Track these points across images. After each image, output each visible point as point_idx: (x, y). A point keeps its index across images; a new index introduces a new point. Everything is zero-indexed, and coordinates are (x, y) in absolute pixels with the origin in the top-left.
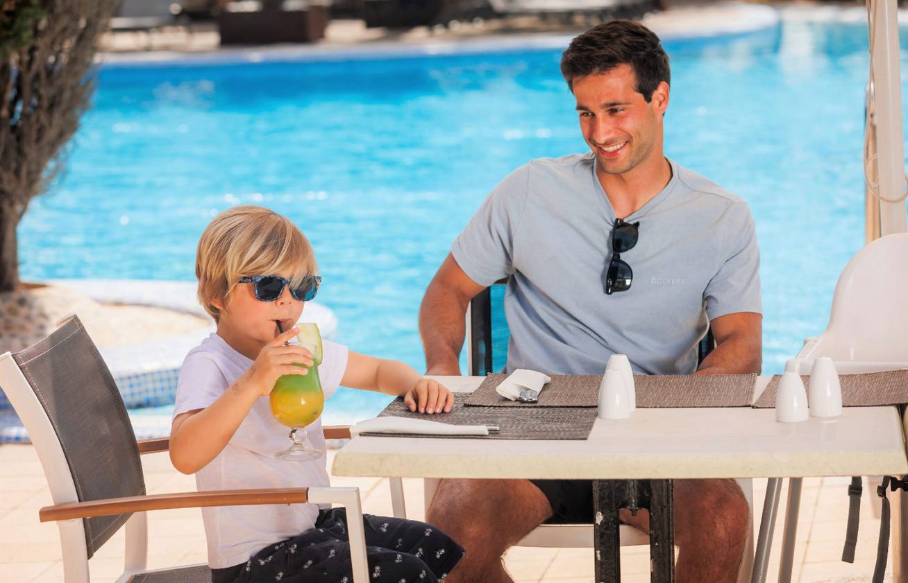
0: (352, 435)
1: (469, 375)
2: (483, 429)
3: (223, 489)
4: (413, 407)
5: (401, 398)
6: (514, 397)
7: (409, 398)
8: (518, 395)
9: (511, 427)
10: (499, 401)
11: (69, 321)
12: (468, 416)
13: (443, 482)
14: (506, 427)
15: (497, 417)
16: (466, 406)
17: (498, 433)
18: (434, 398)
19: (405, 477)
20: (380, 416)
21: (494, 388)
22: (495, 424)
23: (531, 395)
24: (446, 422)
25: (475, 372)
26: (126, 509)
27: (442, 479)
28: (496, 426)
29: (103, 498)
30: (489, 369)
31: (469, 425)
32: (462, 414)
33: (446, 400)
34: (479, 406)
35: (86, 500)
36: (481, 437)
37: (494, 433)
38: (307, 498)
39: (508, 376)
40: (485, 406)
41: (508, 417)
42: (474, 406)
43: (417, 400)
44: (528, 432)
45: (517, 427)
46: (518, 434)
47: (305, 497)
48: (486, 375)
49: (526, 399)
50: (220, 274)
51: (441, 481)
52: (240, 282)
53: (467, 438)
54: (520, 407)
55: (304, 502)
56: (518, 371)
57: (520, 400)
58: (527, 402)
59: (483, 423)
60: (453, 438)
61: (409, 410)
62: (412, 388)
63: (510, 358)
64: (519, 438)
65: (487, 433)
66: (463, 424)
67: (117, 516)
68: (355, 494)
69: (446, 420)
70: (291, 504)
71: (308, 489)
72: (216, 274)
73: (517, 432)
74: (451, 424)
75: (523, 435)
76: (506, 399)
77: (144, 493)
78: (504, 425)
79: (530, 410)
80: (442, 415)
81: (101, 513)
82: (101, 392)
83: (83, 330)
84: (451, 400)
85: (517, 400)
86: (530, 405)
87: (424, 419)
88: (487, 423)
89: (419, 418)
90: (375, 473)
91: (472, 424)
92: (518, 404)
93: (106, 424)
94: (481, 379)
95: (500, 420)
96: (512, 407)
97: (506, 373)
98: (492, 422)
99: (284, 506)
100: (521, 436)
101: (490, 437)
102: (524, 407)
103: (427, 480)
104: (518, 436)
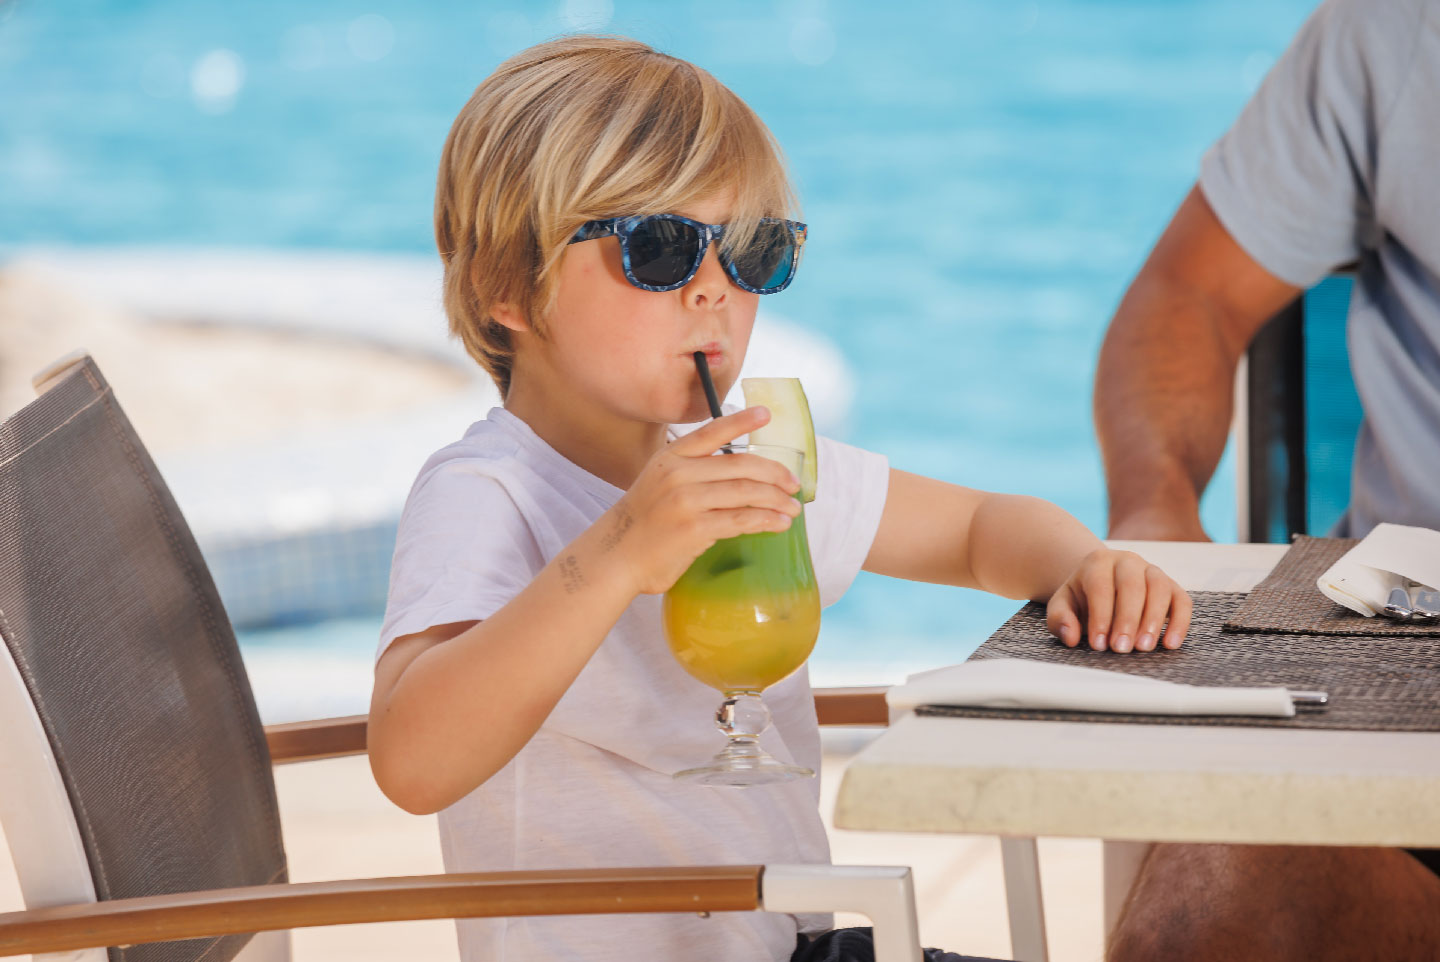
0: (891, 715)
1: (1240, 541)
2: (1279, 699)
3: (518, 867)
4: (1072, 634)
5: (1038, 607)
6: (1372, 607)
7: (1060, 607)
8: (1382, 602)
9: (1362, 693)
10: (1326, 619)
11: (70, 372)
12: (1235, 661)
13: (1154, 856)
14: (1347, 693)
15: (1321, 665)
16: (1230, 630)
17: (1321, 712)
18: (1132, 606)
19: (1046, 835)
20: (974, 657)
21: (1313, 581)
22: (1316, 684)
23: (1421, 602)
24: (1169, 678)
25: (1257, 533)
26: (234, 924)
27: (1152, 846)
28: (1316, 689)
29: (167, 890)
30: (1297, 524)
31: (1237, 685)
32: (1217, 653)
33: (1170, 613)
34: (1269, 632)
35: (118, 894)
36: (1271, 721)
37: (1309, 713)
38: (760, 896)
39: (1355, 543)
40: (1284, 633)
41: (1352, 665)
42: (1251, 632)
43: (1082, 611)
44: (1412, 709)
45: (1378, 694)
46: (1381, 716)
47: (755, 894)
48: (1291, 541)
49: (1405, 614)
50: (516, 224)
51: (1153, 853)
52: (576, 239)
53: (1231, 725)
54: (1388, 636)
55: (749, 907)
56: (1383, 529)
57: (1388, 616)
58: (1409, 621)
59: (1277, 681)
60: (1191, 724)
61: (1059, 642)
62: (1070, 579)
63: (1361, 491)
64: (1383, 725)
65: (1290, 710)
66: (1220, 684)
67: (205, 943)
68: (901, 886)
69: (1168, 672)
70: (714, 915)
71: (762, 869)
72: (503, 225)
73: (1380, 709)
74: (1186, 682)
75: (1397, 717)
76: (1347, 613)
77: (283, 878)
78: (1339, 690)
79: (1419, 644)
80: (1157, 658)
81: (161, 932)
82: (160, 583)
83: (110, 401)
84: (1184, 614)
85: (1378, 616)
86: (1417, 630)
87: (1106, 667)
88: (1291, 681)
89: (1091, 665)
90: (963, 824)
91: (1244, 683)
92: (1381, 627)
93: (175, 675)
94: (1273, 553)
95: (1328, 674)
96: (1365, 635)
97: (1347, 535)
98: (1306, 679)
99: (693, 919)
100: (1390, 721)
101: (1298, 723)
102: (1402, 636)
103: (1112, 847)
104: (1382, 722)
